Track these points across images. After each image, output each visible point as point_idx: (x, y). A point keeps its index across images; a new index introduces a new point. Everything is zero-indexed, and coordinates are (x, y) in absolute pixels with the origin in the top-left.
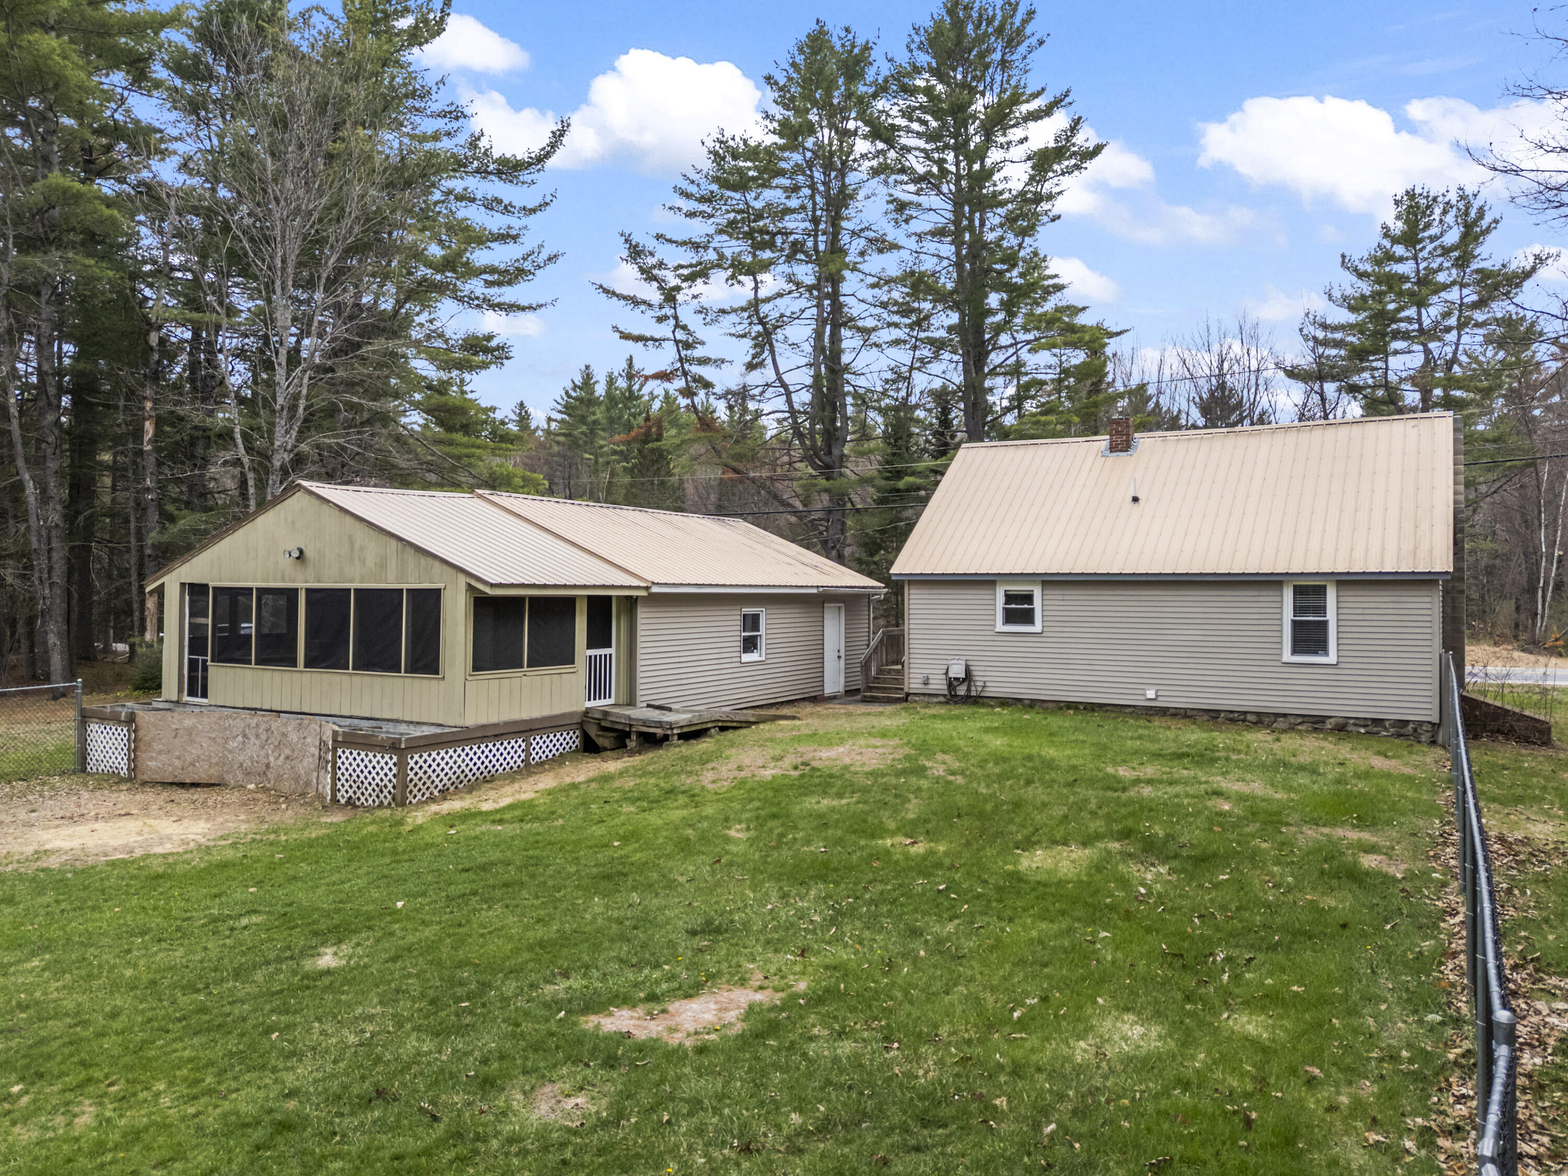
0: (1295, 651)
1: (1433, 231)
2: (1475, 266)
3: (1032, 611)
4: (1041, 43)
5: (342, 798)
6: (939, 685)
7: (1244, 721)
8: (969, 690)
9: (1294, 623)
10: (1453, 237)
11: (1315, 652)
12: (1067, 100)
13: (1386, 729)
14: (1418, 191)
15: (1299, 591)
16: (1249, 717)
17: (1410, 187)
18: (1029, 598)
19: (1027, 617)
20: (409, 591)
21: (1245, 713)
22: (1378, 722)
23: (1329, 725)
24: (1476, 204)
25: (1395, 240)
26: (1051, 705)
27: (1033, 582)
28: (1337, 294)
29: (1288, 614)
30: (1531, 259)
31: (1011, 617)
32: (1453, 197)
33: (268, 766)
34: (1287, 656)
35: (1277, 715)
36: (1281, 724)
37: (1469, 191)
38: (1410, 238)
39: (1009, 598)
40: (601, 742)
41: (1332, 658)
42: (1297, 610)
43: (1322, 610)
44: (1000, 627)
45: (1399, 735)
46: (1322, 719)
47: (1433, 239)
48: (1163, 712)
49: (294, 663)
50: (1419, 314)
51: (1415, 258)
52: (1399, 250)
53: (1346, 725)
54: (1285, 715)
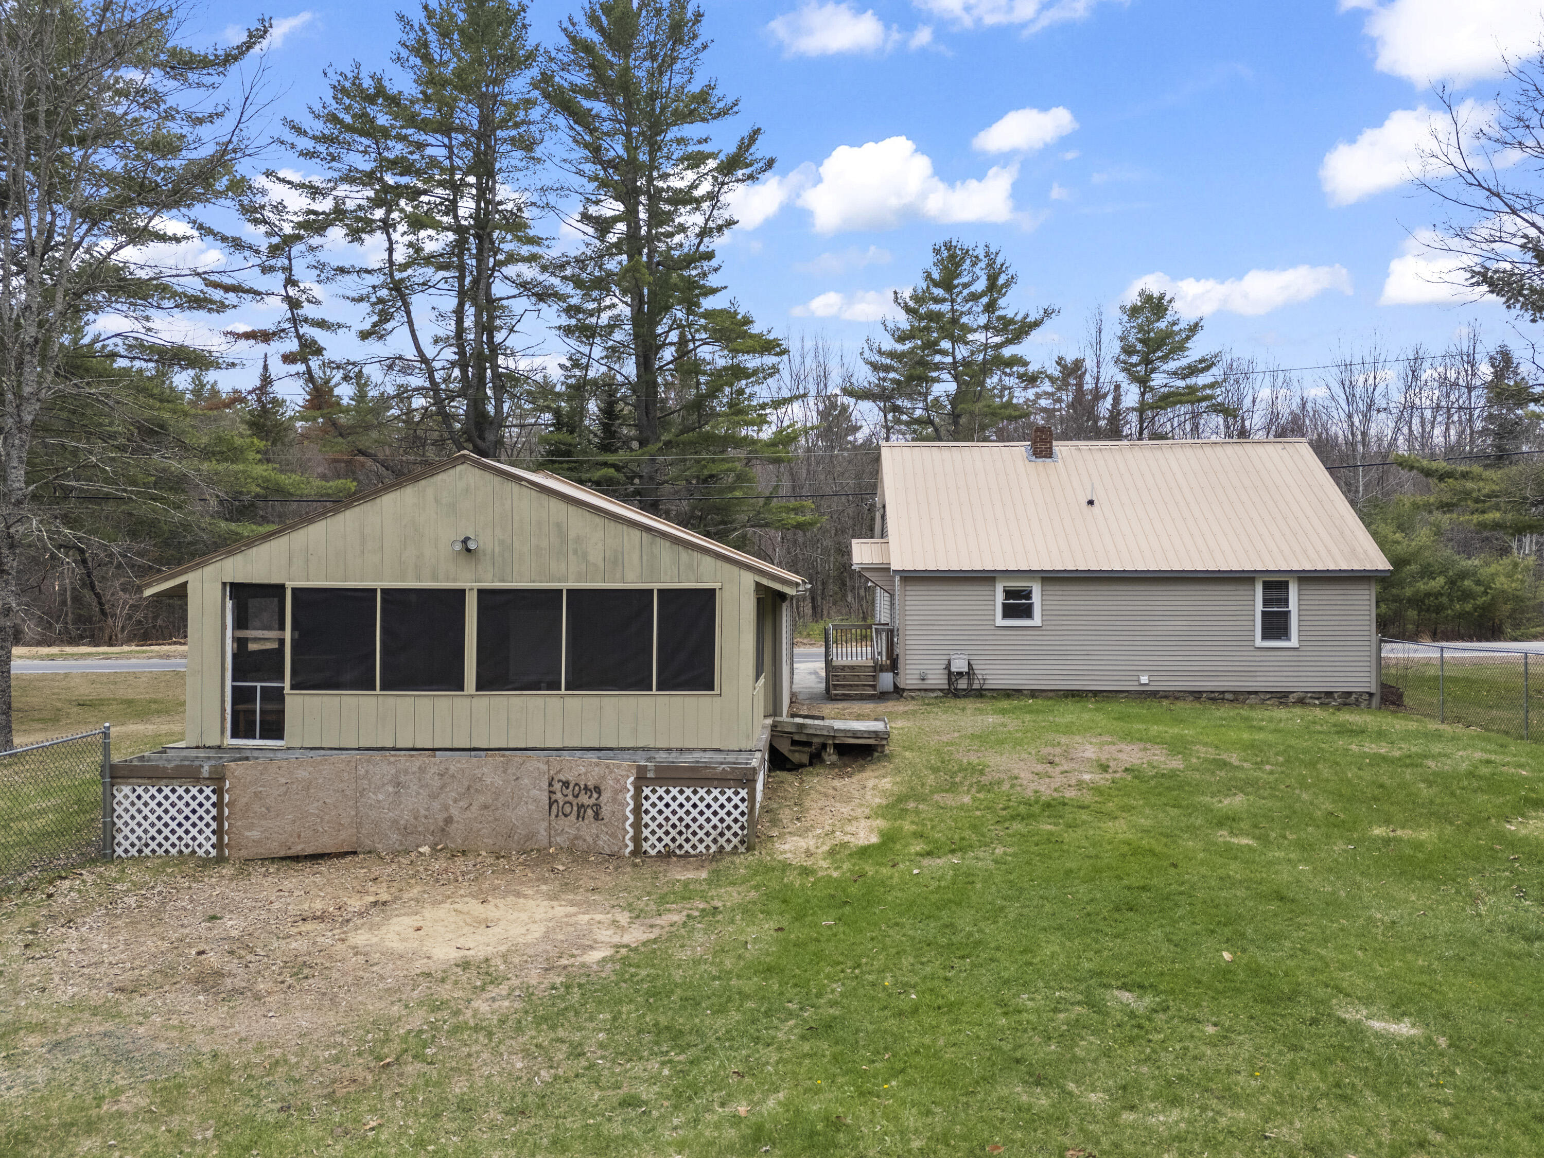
0: (1265, 637)
1: (965, 279)
2: (998, 313)
3: (1030, 606)
4: (705, 47)
5: (654, 846)
6: (938, 679)
7: (1223, 699)
8: (970, 683)
9: (1263, 613)
10: (981, 285)
11: (1278, 638)
12: (735, 109)
13: (1335, 700)
14: (954, 243)
15: (1267, 585)
16: (1227, 696)
17: (947, 239)
18: (1028, 595)
19: (1026, 612)
20: (660, 591)
21: (1223, 692)
22: (1329, 694)
23: (1292, 699)
24: (999, 261)
25: (936, 284)
26: (1051, 694)
27: (1033, 579)
28: (891, 325)
29: (1259, 607)
30: (1042, 312)
31: (1009, 612)
32: (981, 252)
33: (449, 820)
34: (1259, 642)
35: (1250, 693)
36: (1253, 699)
37: (993, 249)
38: (947, 283)
39: (1009, 594)
40: (796, 758)
41: (1294, 642)
42: (1266, 602)
43: (1286, 602)
44: (1000, 621)
45: (1345, 704)
46: (1286, 695)
47: (966, 286)
48: (1154, 695)
49: (459, 686)
50: (954, 348)
51: (953, 301)
52: (938, 292)
53: (1304, 698)
54: (1256, 693)
